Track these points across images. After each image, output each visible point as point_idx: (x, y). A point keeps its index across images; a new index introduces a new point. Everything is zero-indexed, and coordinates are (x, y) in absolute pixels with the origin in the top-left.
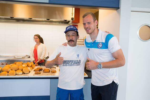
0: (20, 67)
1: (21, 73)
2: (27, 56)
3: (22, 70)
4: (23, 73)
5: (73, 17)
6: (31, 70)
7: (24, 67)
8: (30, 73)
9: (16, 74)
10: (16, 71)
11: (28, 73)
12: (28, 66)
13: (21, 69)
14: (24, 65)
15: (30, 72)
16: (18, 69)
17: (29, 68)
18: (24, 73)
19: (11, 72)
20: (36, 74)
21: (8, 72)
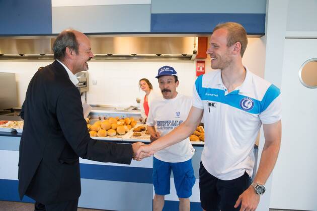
0: (114, 126)
1: (115, 133)
2: (132, 106)
3: (116, 130)
4: (117, 134)
5: (196, 49)
6: (128, 130)
7: (119, 126)
8: (127, 134)
9: (107, 135)
10: (107, 130)
11: (123, 135)
12: (126, 124)
13: (115, 128)
14: (119, 123)
15: (126, 132)
16: (111, 128)
17: (125, 127)
18: (119, 135)
19: (101, 131)
20: (134, 136)
21: (97, 132)
